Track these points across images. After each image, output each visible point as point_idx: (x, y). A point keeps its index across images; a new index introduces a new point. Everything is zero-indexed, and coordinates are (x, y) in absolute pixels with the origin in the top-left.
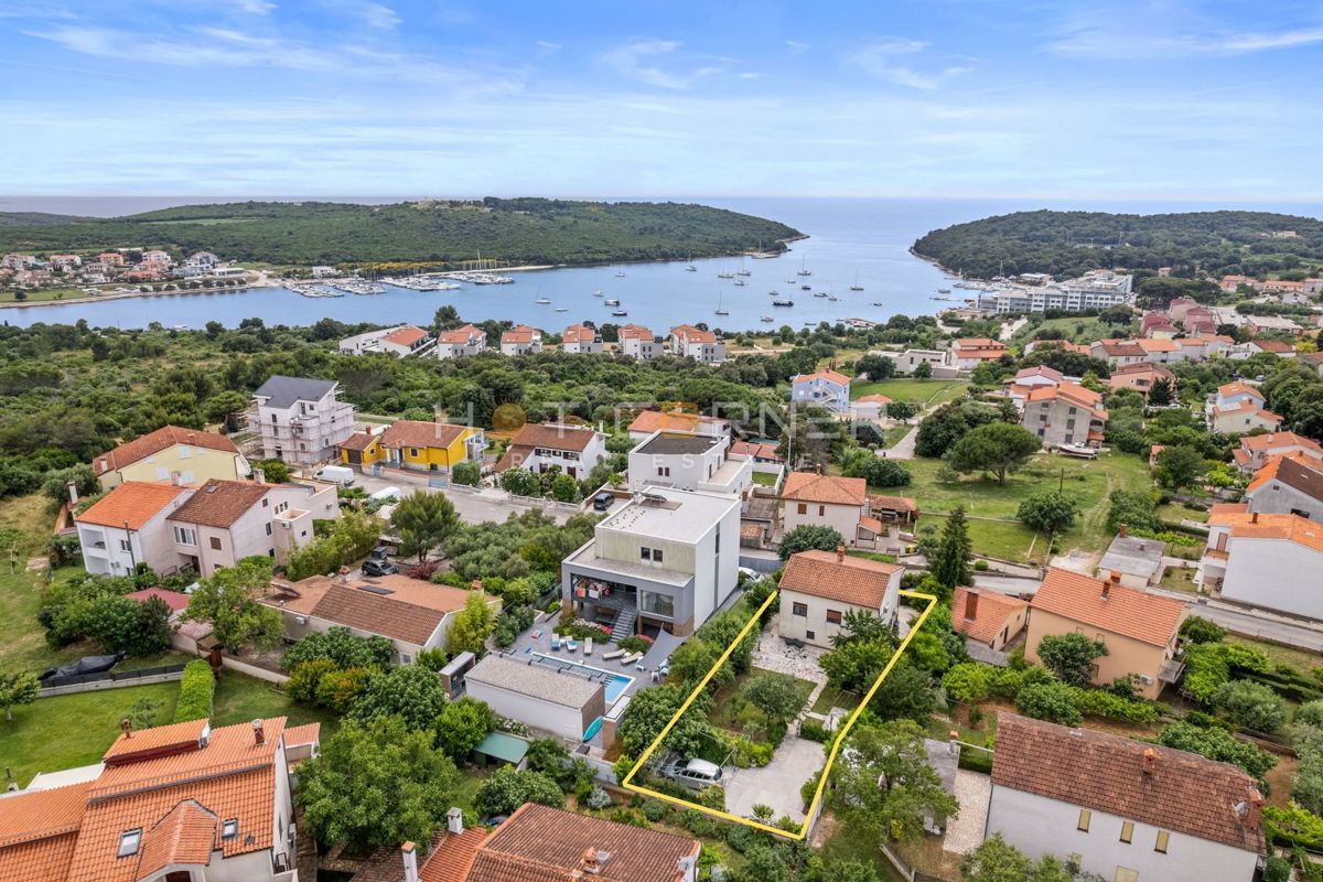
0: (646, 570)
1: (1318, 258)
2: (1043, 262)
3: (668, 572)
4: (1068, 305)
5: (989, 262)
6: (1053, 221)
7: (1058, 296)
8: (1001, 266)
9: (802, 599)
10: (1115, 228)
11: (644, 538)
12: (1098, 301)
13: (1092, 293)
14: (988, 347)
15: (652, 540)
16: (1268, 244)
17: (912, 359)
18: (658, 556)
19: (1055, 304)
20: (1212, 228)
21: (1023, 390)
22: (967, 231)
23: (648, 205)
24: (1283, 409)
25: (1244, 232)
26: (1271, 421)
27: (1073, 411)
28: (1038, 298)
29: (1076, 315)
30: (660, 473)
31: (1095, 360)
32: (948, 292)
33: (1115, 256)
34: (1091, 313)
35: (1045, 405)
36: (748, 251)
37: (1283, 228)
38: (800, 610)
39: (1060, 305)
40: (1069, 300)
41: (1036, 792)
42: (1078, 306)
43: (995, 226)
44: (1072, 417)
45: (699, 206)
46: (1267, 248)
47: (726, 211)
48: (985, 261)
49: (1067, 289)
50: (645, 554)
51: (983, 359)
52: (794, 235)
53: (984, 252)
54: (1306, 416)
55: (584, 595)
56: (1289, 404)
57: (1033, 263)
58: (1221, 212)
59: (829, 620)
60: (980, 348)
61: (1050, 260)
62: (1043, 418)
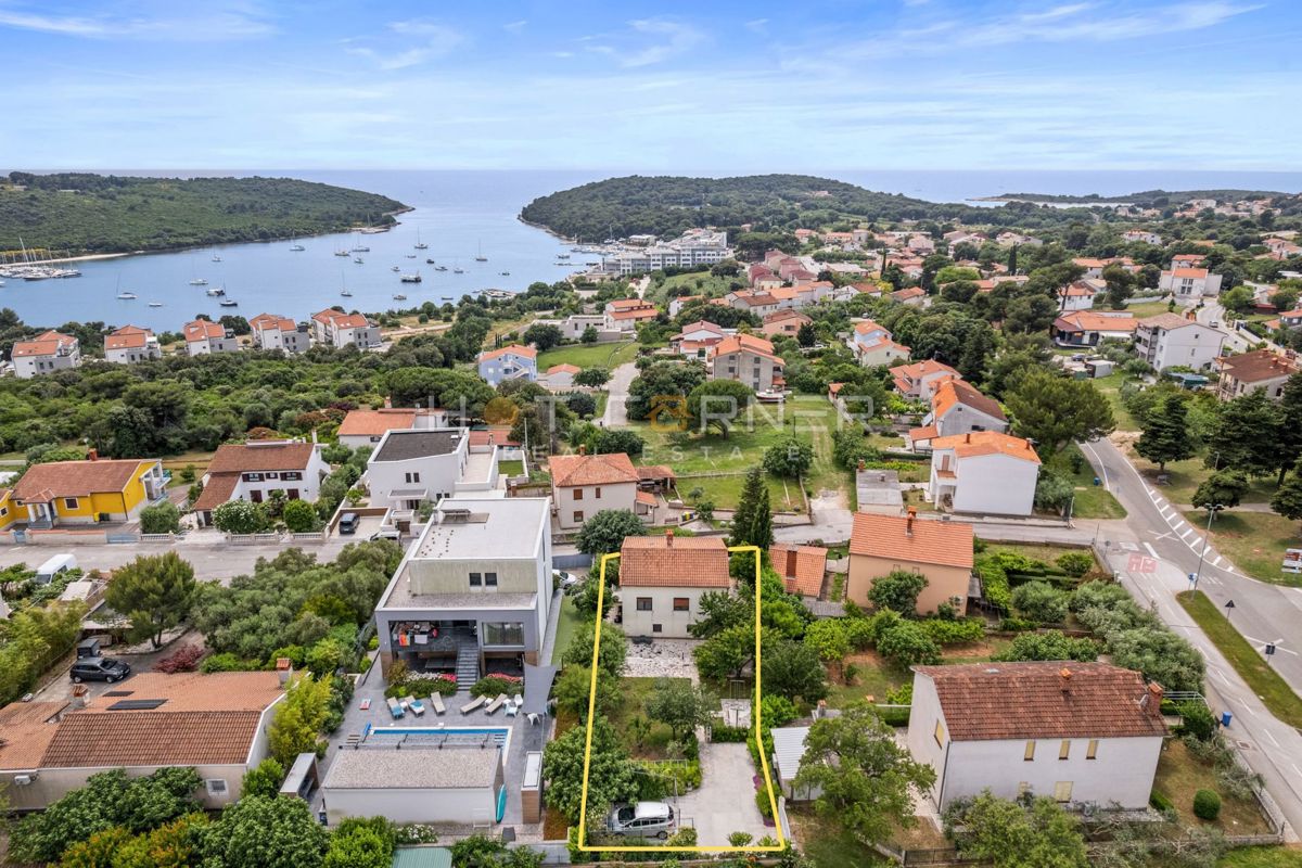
0: (479, 598)
1: (849, 213)
2: (646, 224)
3: (506, 595)
4: (682, 262)
5: (599, 226)
6: (645, 186)
7: (672, 255)
8: (611, 230)
9: (645, 593)
10: (697, 191)
11: (472, 563)
12: (707, 257)
13: (700, 250)
14: (639, 308)
15: (482, 563)
16: (813, 202)
17: (576, 325)
18: (492, 580)
19: (671, 263)
20: (770, 188)
21: (692, 345)
22: (570, 197)
23: (231, 180)
24: (906, 341)
25: (792, 192)
26: (904, 353)
27: (757, 360)
28: (656, 258)
29: (691, 271)
30: (408, 480)
31: (740, 311)
32: (568, 257)
33: (705, 216)
34: (703, 268)
35: (732, 358)
36: (356, 226)
37: (819, 188)
38: (645, 604)
39: (675, 263)
40: (682, 258)
41: (991, 737)
42: (690, 262)
43: (595, 191)
44: (757, 366)
45: (291, 180)
46: (812, 205)
47: (321, 185)
48: (594, 226)
49: (679, 248)
50: (475, 580)
51: (637, 319)
52: (398, 207)
53: (593, 216)
54: (928, 344)
55: (408, 643)
56: (911, 336)
57: (638, 225)
58: (773, 175)
59: (676, 608)
60: (632, 308)
61: (653, 222)
62: (732, 370)
